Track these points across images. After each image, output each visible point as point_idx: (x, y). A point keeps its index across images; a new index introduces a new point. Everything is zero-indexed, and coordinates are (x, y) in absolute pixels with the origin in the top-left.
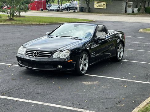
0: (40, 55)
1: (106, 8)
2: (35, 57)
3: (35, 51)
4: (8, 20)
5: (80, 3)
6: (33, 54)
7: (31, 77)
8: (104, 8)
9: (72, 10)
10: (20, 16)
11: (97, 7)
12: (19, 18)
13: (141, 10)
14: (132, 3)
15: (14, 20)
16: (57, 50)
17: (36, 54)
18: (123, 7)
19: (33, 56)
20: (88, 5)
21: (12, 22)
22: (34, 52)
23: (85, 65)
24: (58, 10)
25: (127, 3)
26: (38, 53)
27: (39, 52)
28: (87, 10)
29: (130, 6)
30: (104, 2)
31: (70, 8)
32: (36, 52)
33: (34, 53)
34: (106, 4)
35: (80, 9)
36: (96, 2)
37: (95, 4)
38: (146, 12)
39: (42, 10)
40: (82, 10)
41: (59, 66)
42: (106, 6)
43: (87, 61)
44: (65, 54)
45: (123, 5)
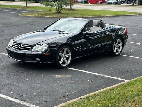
0: (22, 48)
2: (17, 49)
3: (19, 44)
4: (56, 13)
7: (15, 68)
10: (71, 9)
12: (70, 12)
15: (61, 13)
17: (19, 47)
19: (16, 48)
21: (59, 15)
23: (67, 59)
24: (116, 3)
26: (20, 46)
33: (17, 46)
39: (101, 3)
41: (38, 59)
43: (70, 54)
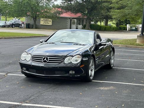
0: (49, 60)
1: (51, 25)
2: (44, 63)
5: (26, 20)
6: (41, 60)
8: (50, 25)
9: (17, 26)
11: (43, 23)
13: (87, 26)
14: (76, 20)
16: (67, 55)
18: (67, 24)
20: (35, 21)
22: (42, 58)
24: (5, 26)
25: (71, 20)
27: (48, 57)
28: (34, 26)
29: (74, 23)
30: (50, 19)
31: (15, 25)
32: (45, 58)
34: (51, 21)
35: (26, 26)
36: (42, 19)
37: (41, 21)
38: (91, 28)
40: (28, 26)
41: (71, 72)
42: (51, 23)
44: (76, 59)
45: (68, 22)
